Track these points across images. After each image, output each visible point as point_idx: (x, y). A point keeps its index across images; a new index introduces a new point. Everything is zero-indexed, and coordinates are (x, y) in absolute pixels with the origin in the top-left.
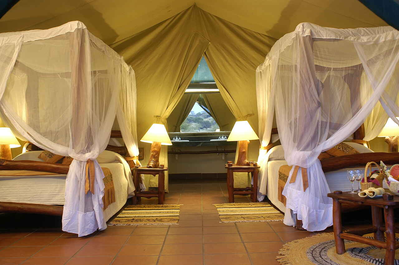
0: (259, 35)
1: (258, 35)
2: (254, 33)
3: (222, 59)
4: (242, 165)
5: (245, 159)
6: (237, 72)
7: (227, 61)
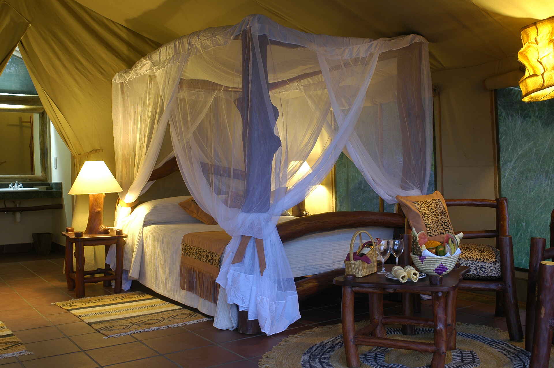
0: (113, 25)
1: (112, 23)
2: (105, 21)
3: (51, 54)
4: (95, 234)
5: (100, 224)
6: (75, 80)
7: (59, 59)
